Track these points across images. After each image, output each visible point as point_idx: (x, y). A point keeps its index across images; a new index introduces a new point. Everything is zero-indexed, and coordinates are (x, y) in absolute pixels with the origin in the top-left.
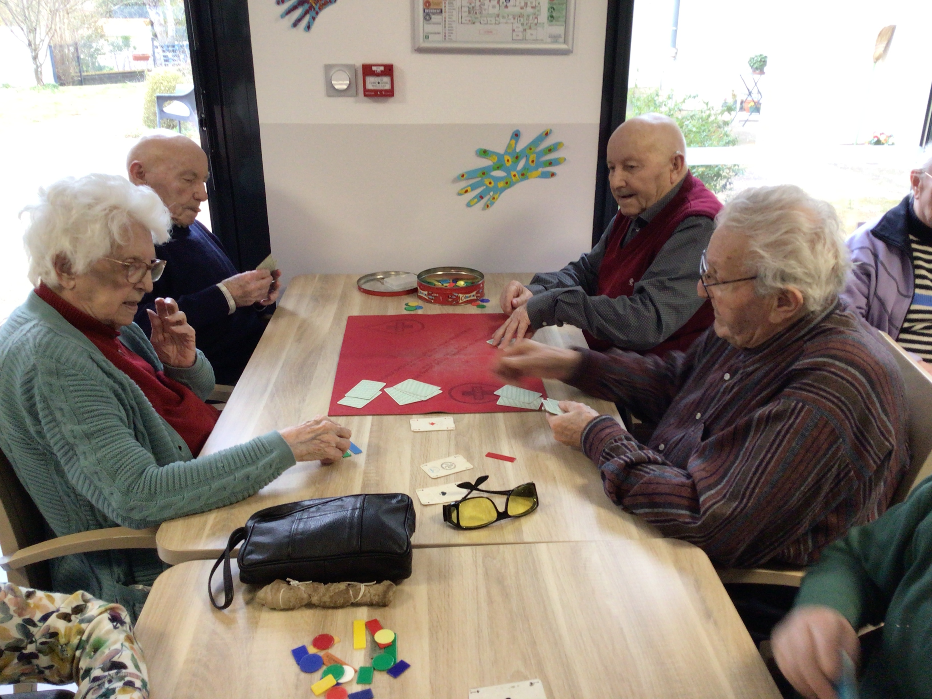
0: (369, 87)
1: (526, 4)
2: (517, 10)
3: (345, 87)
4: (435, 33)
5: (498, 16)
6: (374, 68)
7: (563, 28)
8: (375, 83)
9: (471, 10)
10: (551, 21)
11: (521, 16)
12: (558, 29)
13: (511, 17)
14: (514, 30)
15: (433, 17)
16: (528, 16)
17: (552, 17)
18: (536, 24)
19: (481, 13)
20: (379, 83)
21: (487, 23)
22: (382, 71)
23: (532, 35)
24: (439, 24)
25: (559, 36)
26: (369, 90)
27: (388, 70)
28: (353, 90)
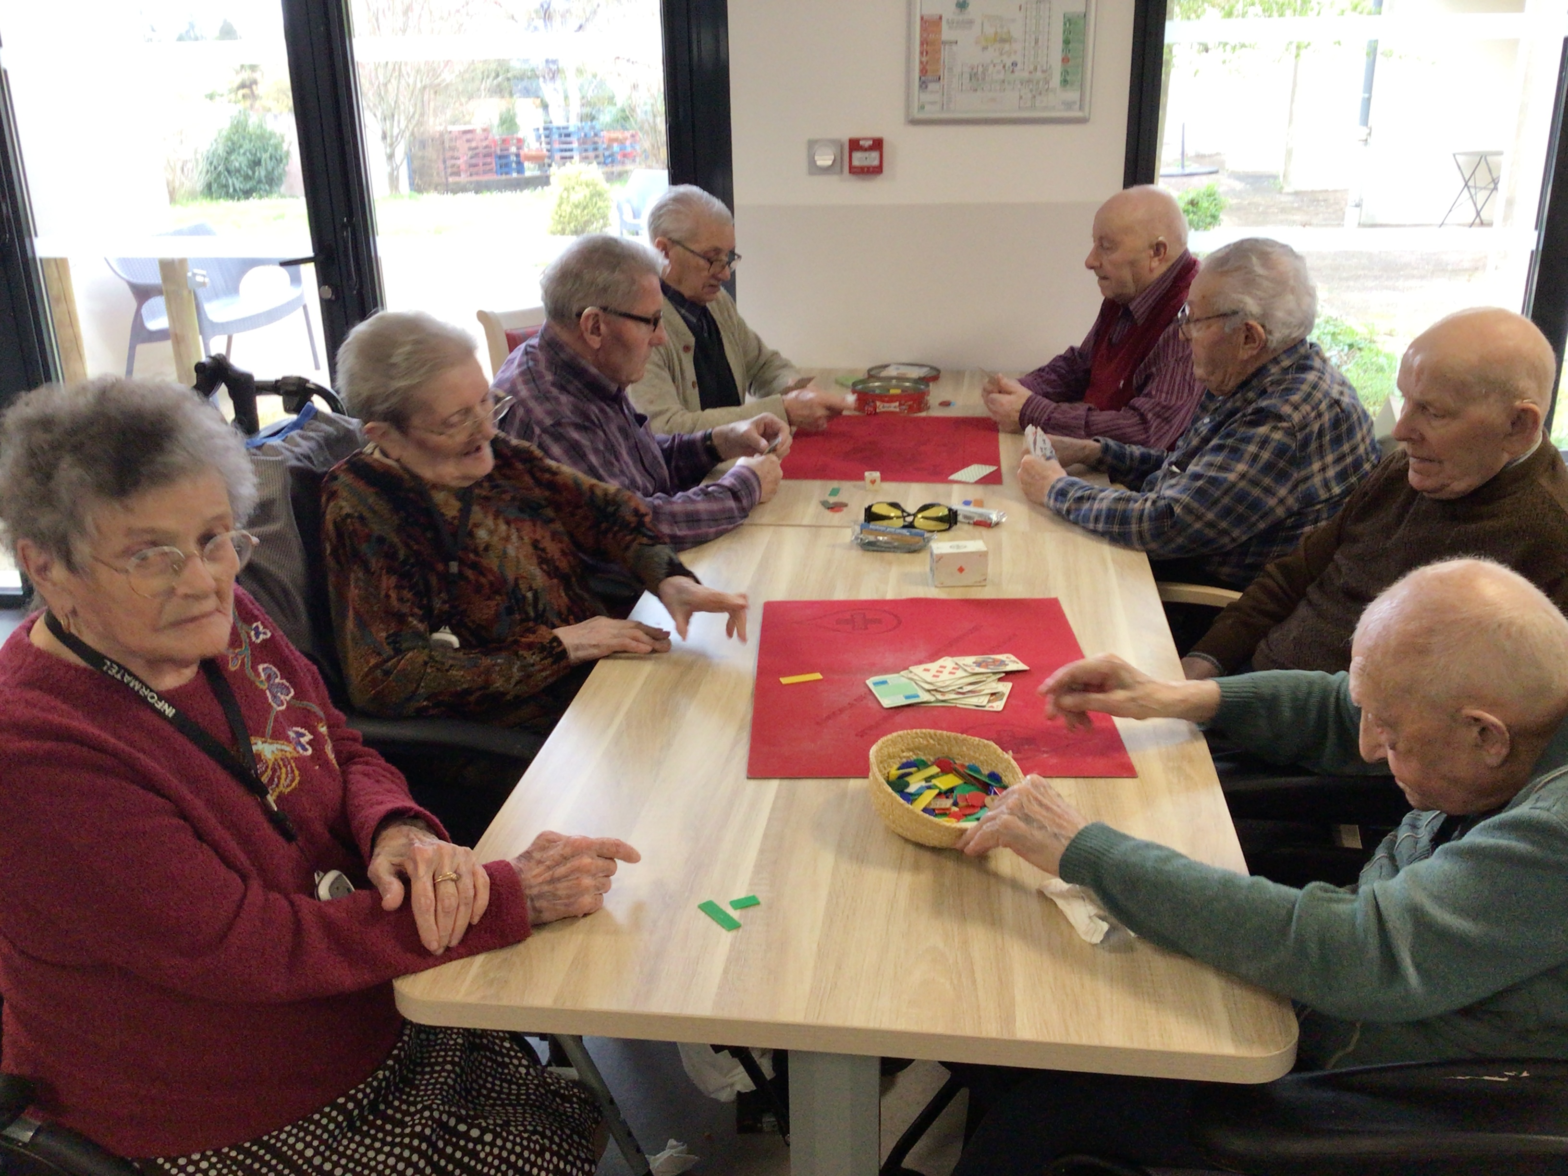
0: (856, 163)
1: (1036, 69)
2: (1025, 75)
3: (830, 163)
4: (933, 103)
5: (1003, 81)
6: (861, 143)
7: (1078, 93)
8: (863, 159)
9: (973, 76)
10: (1065, 86)
11: (1029, 81)
12: (1072, 95)
13: (1018, 83)
14: (1021, 97)
15: (930, 85)
16: (1038, 83)
17: (1065, 81)
18: (1047, 90)
19: (984, 79)
20: (866, 159)
21: (990, 91)
22: (870, 146)
23: (1042, 101)
24: (936, 92)
25: (1075, 103)
26: (855, 167)
27: (877, 144)
28: (838, 167)
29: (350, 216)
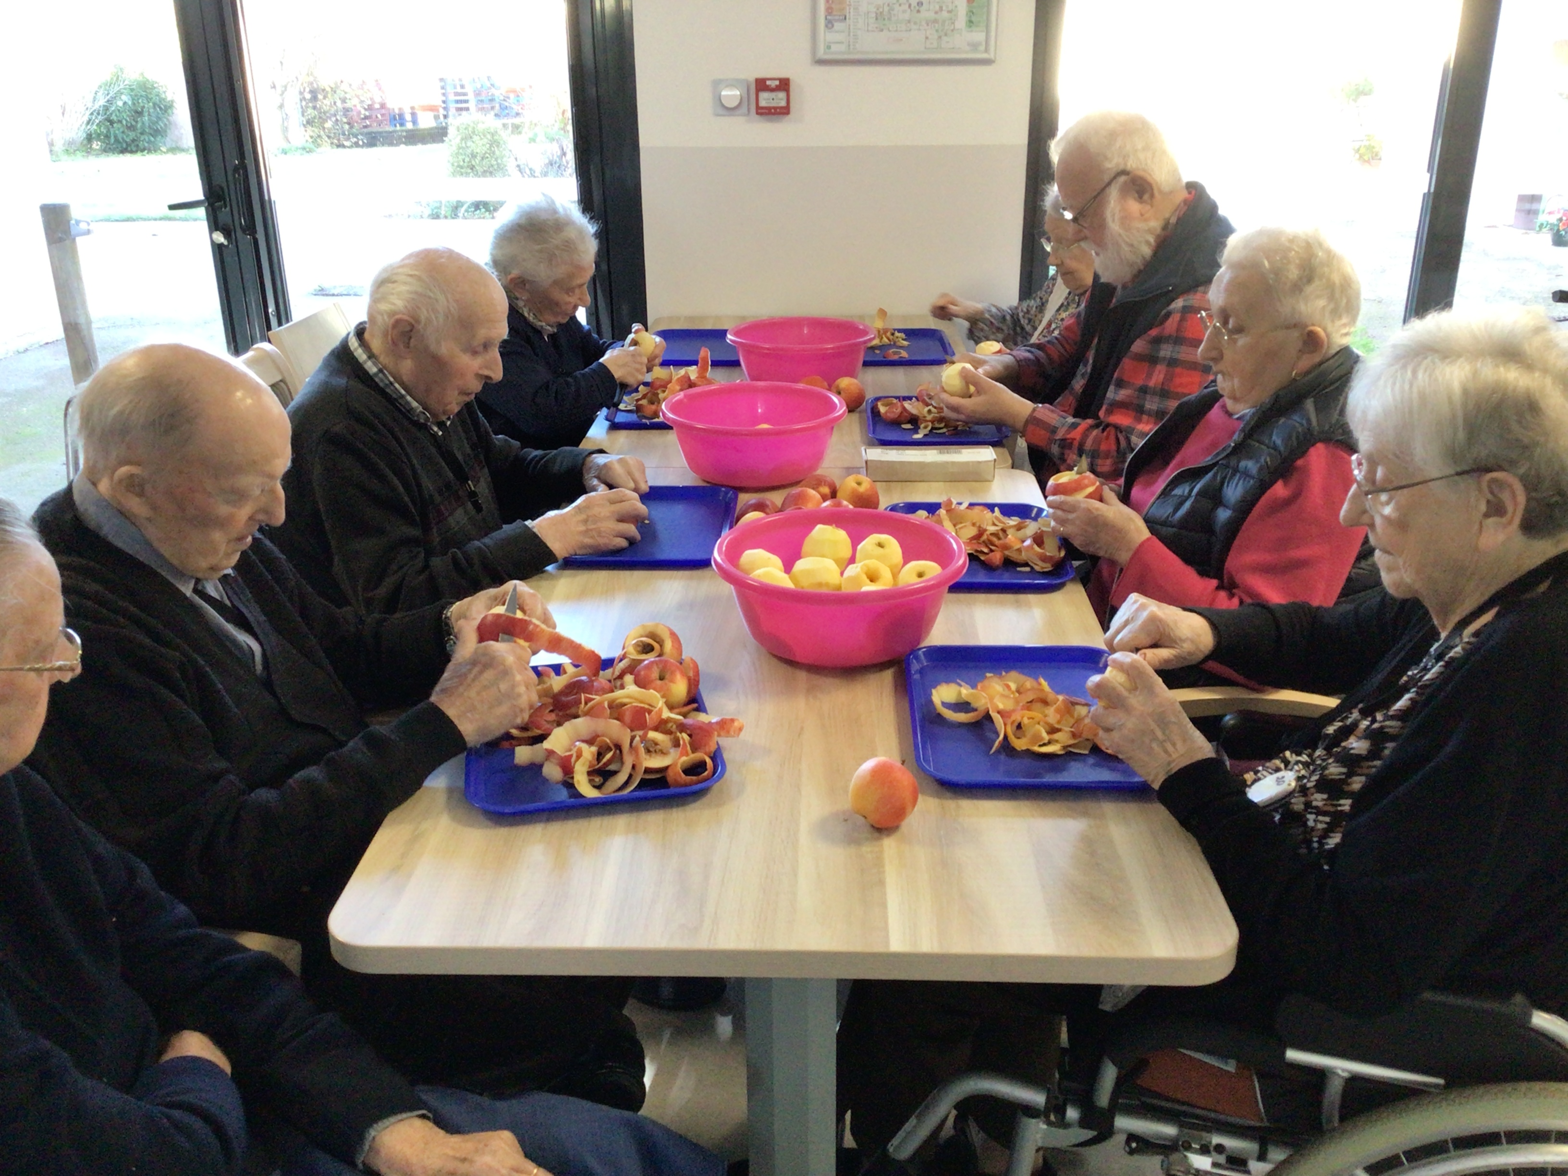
0: (763, 103)
1: (941, 9)
2: (931, 15)
3: (736, 103)
4: (838, 43)
5: (909, 21)
6: (768, 83)
7: (984, 34)
8: (769, 99)
9: (879, 16)
10: (970, 27)
11: (935, 21)
12: (978, 36)
13: (924, 23)
14: (927, 38)
15: (836, 24)
16: (944, 21)
17: (971, 22)
18: (952, 31)
19: (889, 19)
20: (773, 99)
21: (896, 31)
22: (777, 86)
23: (948, 42)
24: (843, 32)
25: (980, 43)
26: (763, 108)
27: (784, 85)
28: (744, 109)
29: (242, 156)
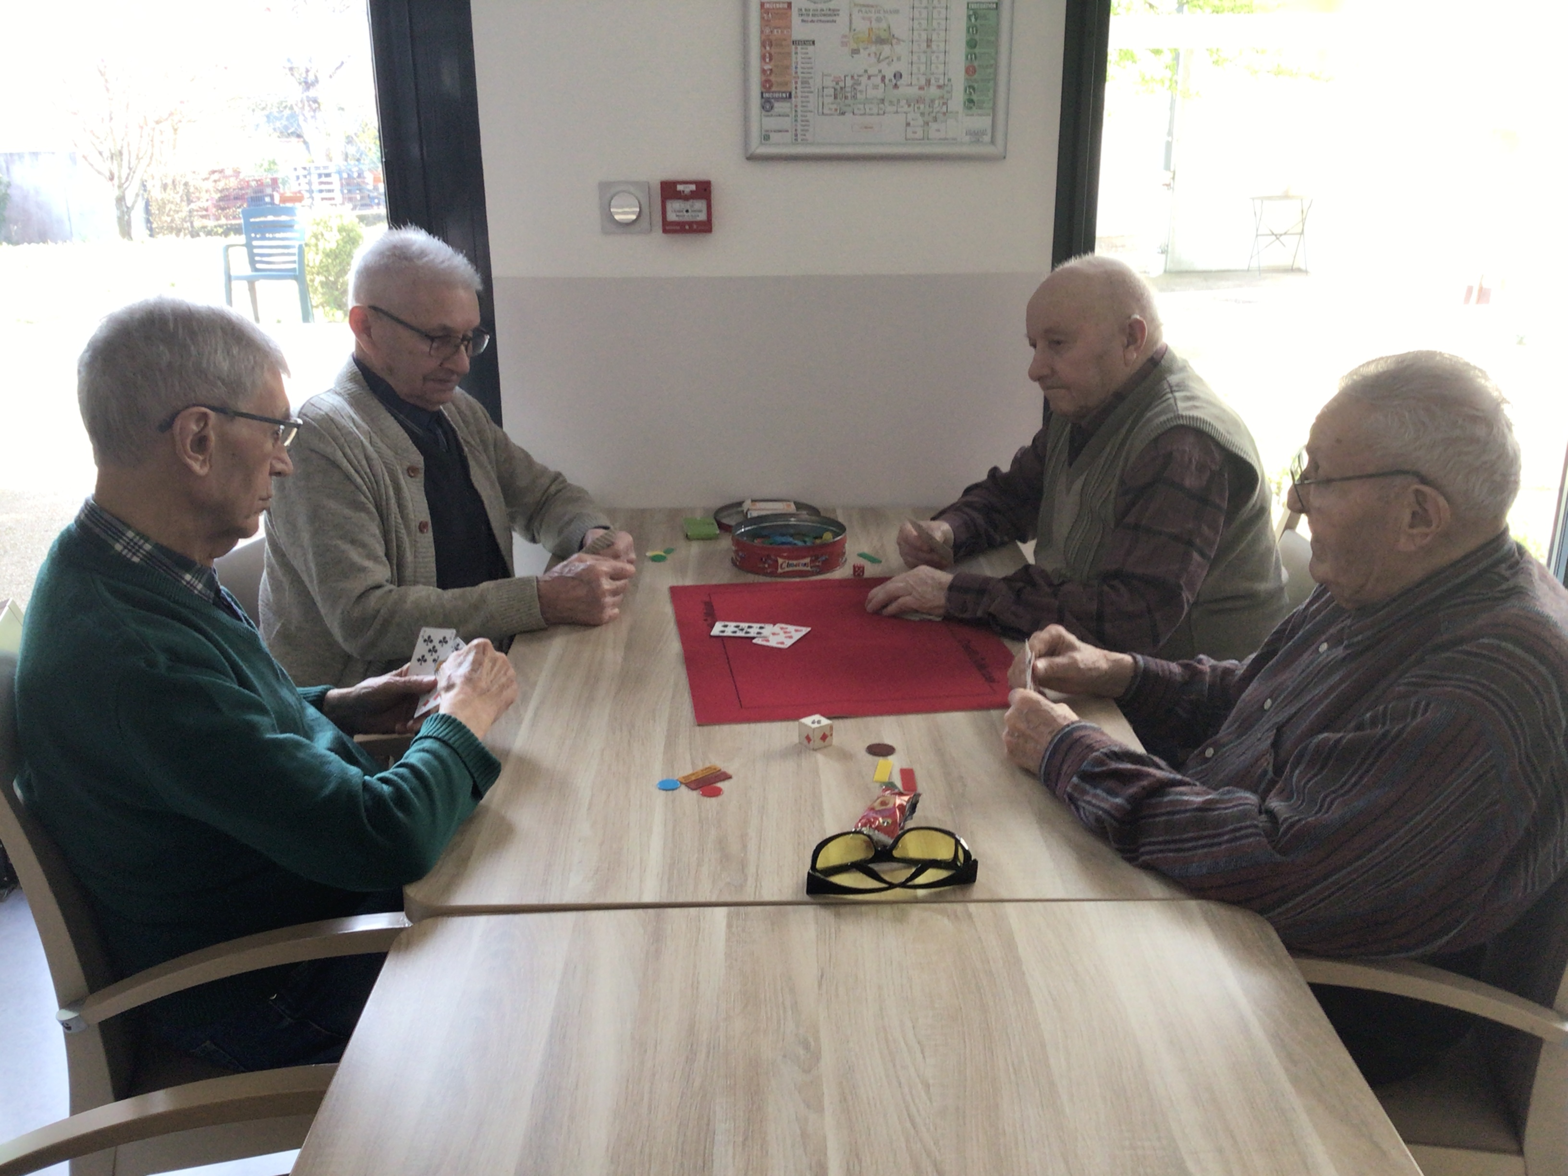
0: (672, 217)
1: (928, 82)
2: (913, 91)
3: (634, 217)
4: (781, 131)
5: (882, 101)
6: (680, 188)
7: (991, 118)
8: (682, 211)
9: (839, 93)
10: (971, 108)
11: (920, 100)
12: (982, 122)
13: (903, 103)
14: (908, 124)
15: (776, 105)
16: (933, 101)
17: (971, 101)
18: (944, 114)
19: (854, 97)
20: (687, 211)
21: (864, 114)
22: (692, 192)
23: (938, 130)
24: (786, 115)
25: (983, 133)
26: (671, 223)
27: (703, 190)
28: (644, 223)
